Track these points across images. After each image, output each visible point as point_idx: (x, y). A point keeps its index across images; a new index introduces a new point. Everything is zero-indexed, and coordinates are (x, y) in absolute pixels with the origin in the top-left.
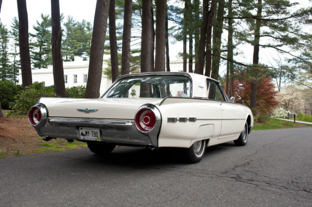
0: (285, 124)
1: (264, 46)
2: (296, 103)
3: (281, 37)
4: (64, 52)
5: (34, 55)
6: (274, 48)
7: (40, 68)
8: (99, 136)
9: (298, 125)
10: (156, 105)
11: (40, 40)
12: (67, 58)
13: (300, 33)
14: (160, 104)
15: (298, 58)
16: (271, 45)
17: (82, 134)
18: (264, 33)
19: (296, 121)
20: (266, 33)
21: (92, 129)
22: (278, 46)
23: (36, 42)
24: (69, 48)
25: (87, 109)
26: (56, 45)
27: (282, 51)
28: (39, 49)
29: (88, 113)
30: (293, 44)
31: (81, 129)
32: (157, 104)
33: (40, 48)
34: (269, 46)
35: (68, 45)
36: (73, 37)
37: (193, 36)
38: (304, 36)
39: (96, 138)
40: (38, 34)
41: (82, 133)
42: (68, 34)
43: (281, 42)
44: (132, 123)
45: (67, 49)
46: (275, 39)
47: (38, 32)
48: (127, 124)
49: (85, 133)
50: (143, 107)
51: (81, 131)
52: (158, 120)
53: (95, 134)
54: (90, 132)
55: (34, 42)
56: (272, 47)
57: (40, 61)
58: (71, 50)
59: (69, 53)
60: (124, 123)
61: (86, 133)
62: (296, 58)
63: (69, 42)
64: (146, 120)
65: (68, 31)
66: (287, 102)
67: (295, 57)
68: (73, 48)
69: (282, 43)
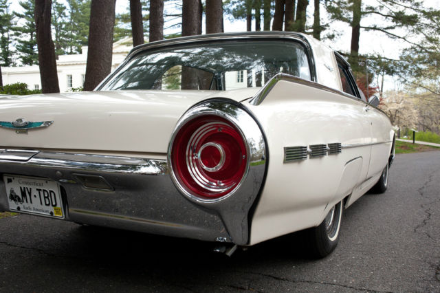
0: (402, 147)
1: (367, 29)
2: (406, 114)
3: (393, 14)
4: (67, 42)
5: (22, 45)
6: (382, 31)
7: (31, 65)
8: (60, 205)
9: (422, 149)
10: (245, 104)
11: (30, 23)
12: (71, 50)
13: (420, 8)
14: (260, 99)
15: (418, 46)
16: (378, 27)
17: (14, 197)
18: (367, 8)
19: (416, 142)
20: (371, 8)
21: (38, 181)
22: (388, 28)
23: (24, 26)
24: (74, 34)
25: (21, 120)
26: (42, 20)
27: (394, 36)
28: (30, 37)
29: (25, 132)
30: (412, 25)
31: (10, 181)
32: (250, 99)
33: (32, 35)
34: (375, 28)
35: (73, 31)
36: (80, 18)
37: (262, 11)
38: (429, 13)
39: (51, 209)
40: (27, 14)
41: (12, 191)
42: (72, 14)
43: (393, 21)
44: (158, 165)
45: (72, 36)
46: (384, 17)
47: (26, 11)
48: (143, 170)
49: (19, 193)
50: (198, 109)
51: (8, 187)
52: (253, 159)
53: (48, 198)
54: (34, 192)
55: (22, 26)
56: (379, 29)
57: (32, 54)
58: (77, 38)
59: (75, 42)
60: (134, 167)
61: (24, 194)
62: (415, 46)
63: (74, 25)
64: (210, 157)
65: (72, 9)
66: (393, 113)
67: (413, 45)
68: (81, 35)
69: (395, 24)
